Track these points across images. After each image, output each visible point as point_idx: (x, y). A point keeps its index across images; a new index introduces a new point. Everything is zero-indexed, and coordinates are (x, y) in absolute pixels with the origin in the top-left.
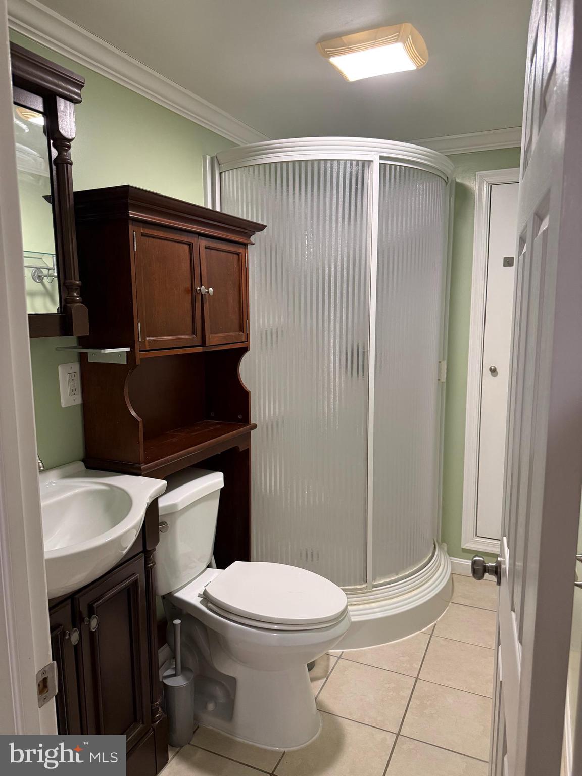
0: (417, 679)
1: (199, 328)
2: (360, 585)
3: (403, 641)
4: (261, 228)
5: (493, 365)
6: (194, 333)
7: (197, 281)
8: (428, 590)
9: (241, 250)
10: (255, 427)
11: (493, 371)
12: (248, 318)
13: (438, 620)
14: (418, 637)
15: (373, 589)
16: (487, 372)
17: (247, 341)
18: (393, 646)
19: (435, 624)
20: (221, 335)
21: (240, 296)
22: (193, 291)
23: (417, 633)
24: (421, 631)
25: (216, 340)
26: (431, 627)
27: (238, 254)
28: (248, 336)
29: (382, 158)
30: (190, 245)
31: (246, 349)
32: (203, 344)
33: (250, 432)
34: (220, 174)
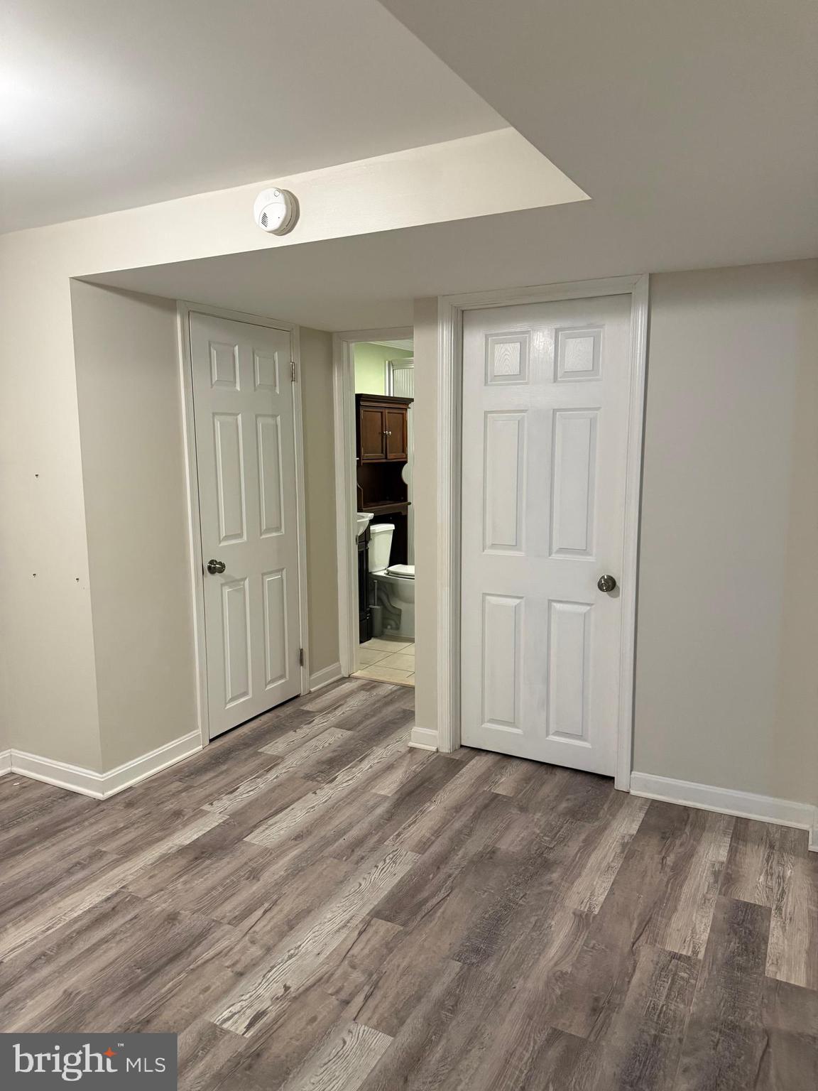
1: (384, 450)
4: (412, 400)
6: (382, 453)
7: (384, 429)
9: (404, 412)
10: (410, 504)
12: (407, 446)
17: (406, 458)
20: (394, 454)
22: (382, 433)
25: (391, 456)
27: (403, 414)
28: (407, 455)
30: (382, 413)
31: (406, 462)
32: (386, 458)
33: (408, 506)
34: (393, 371)
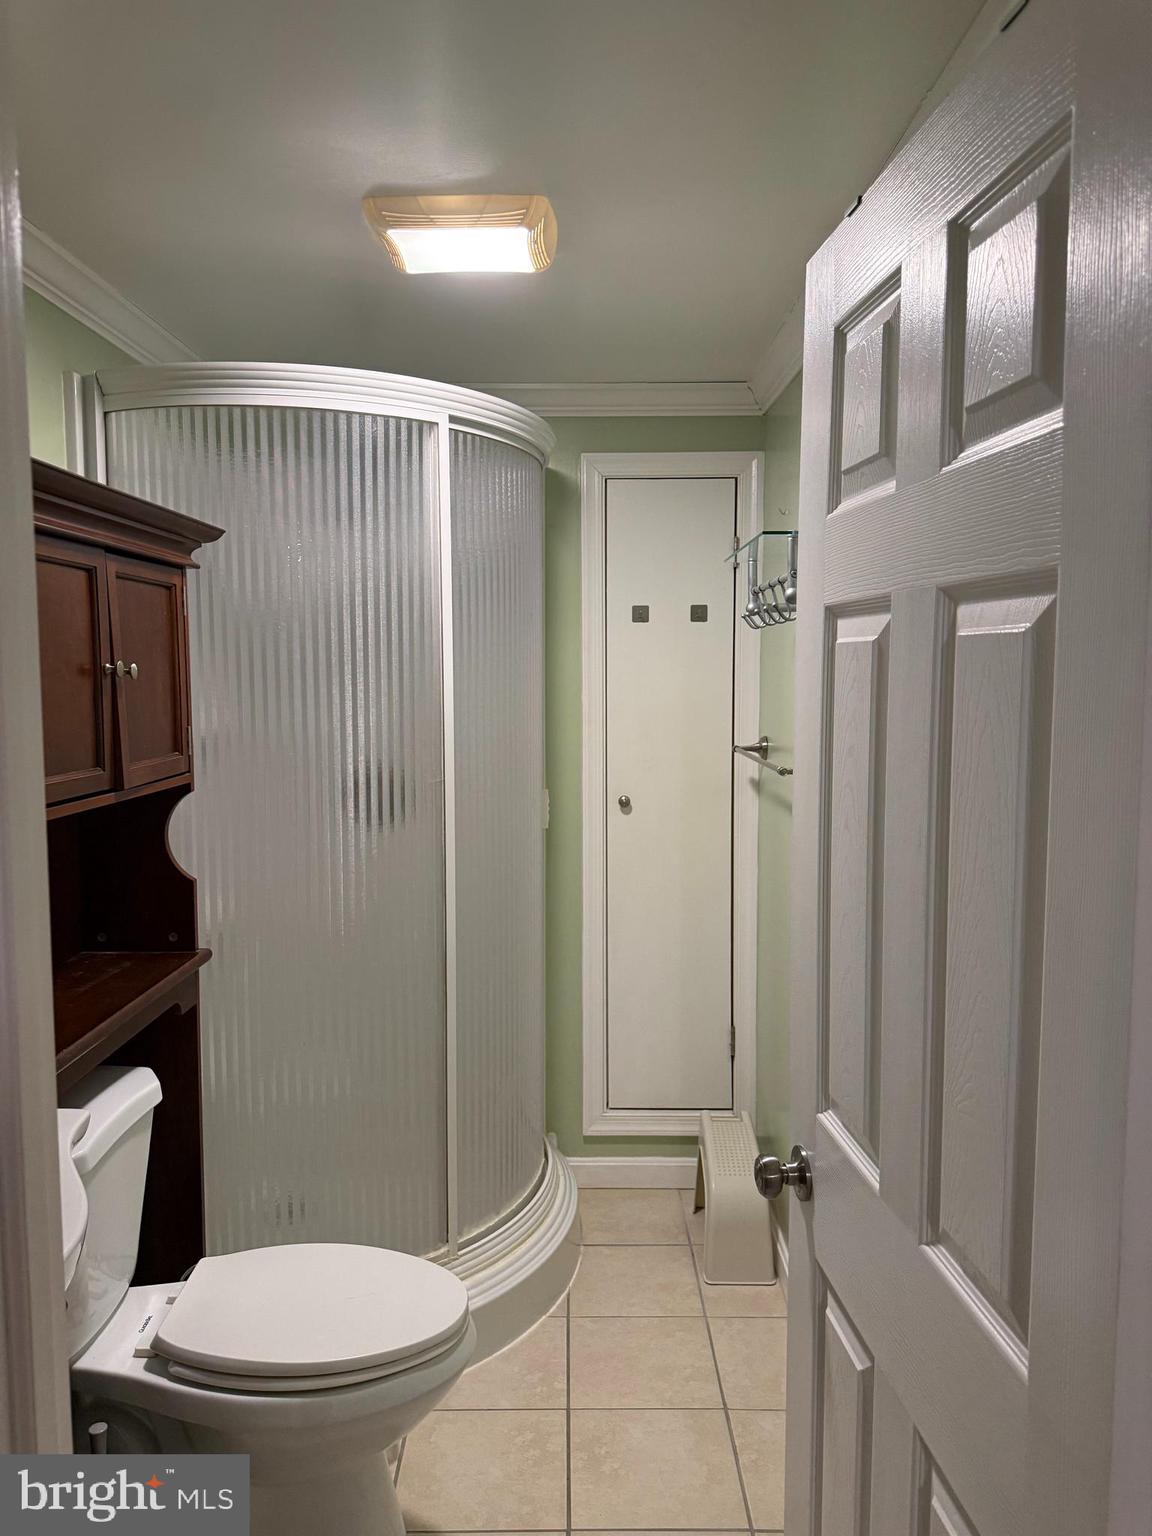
0: (568, 1410)
1: (110, 752)
2: (436, 1250)
3: (522, 1343)
4: (214, 534)
5: (623, 794)
6: (98, 762)
7: (105, 652)
8: (552, 1231)
10: (208, 954)
11: (625, 804)
12: (189, 723)
13: (571, 1284)
14: (542, 1329)
15: (460, 1253)
16: (614, 807)
17: (189, 772)
18: (506, 1357)
19: (569, 1295)
20: (147, 763)
21: (174, 678)
22: (95, 672)
23: (541, 1320)
24: (548, 1314)
25: (141, 776)
26: (563, 1302)
27: (169, 588)
28: (189, 761)
29: (453, 419)
30: (91, 571)
31: (187, 789)
32: (117, 784)
33: (197, 972)
34: (106, 414)
